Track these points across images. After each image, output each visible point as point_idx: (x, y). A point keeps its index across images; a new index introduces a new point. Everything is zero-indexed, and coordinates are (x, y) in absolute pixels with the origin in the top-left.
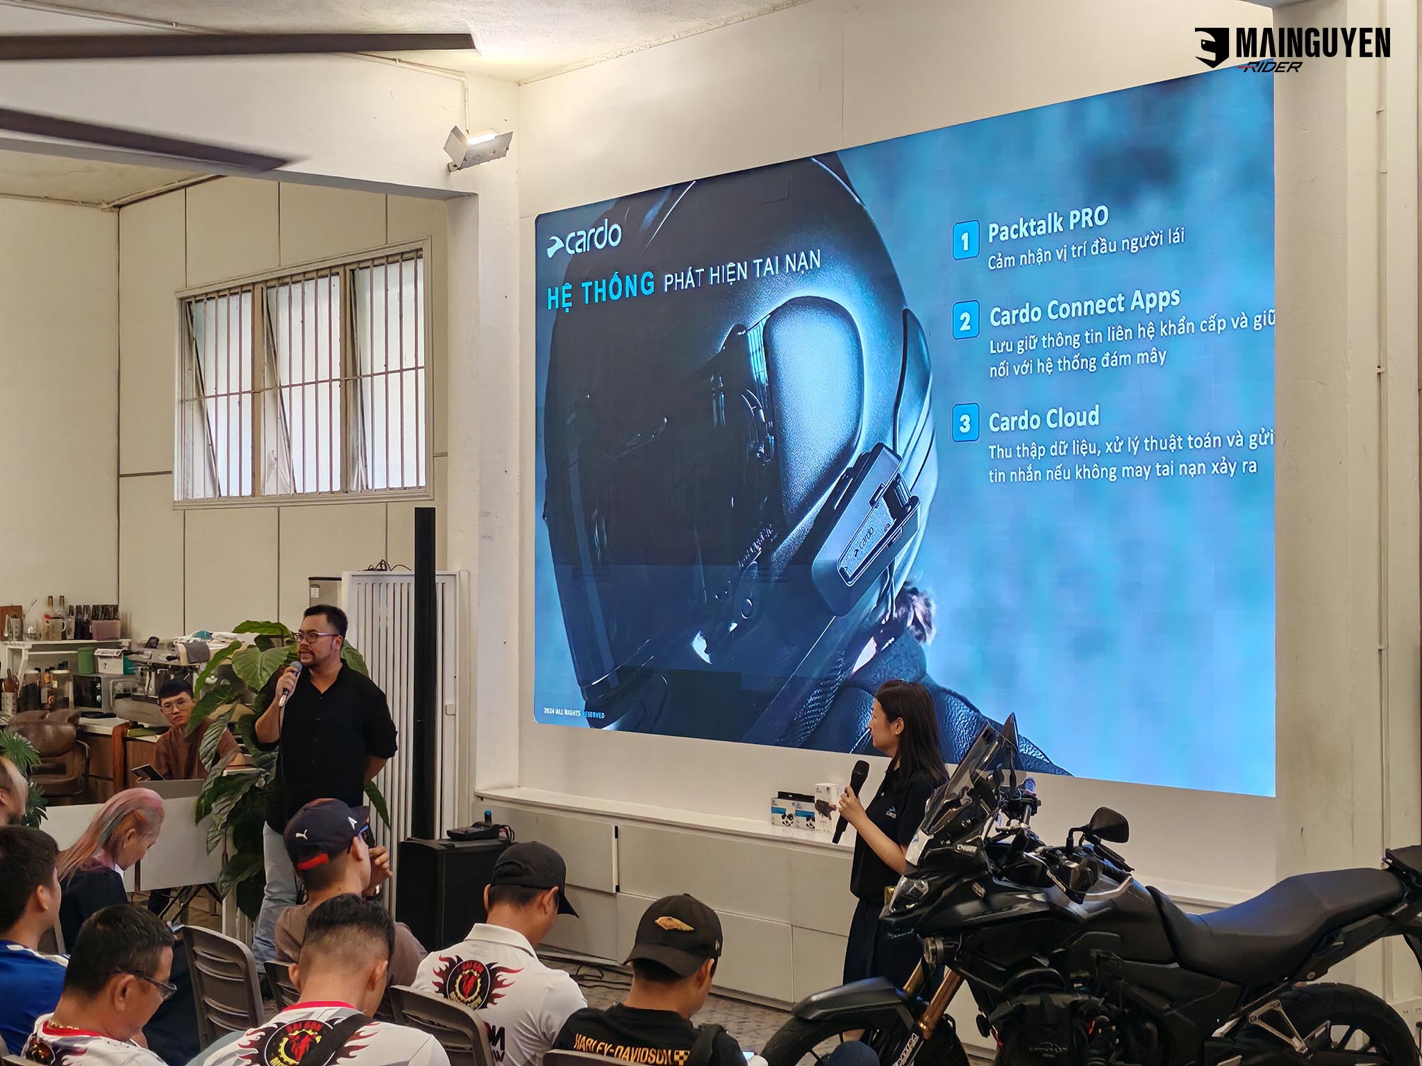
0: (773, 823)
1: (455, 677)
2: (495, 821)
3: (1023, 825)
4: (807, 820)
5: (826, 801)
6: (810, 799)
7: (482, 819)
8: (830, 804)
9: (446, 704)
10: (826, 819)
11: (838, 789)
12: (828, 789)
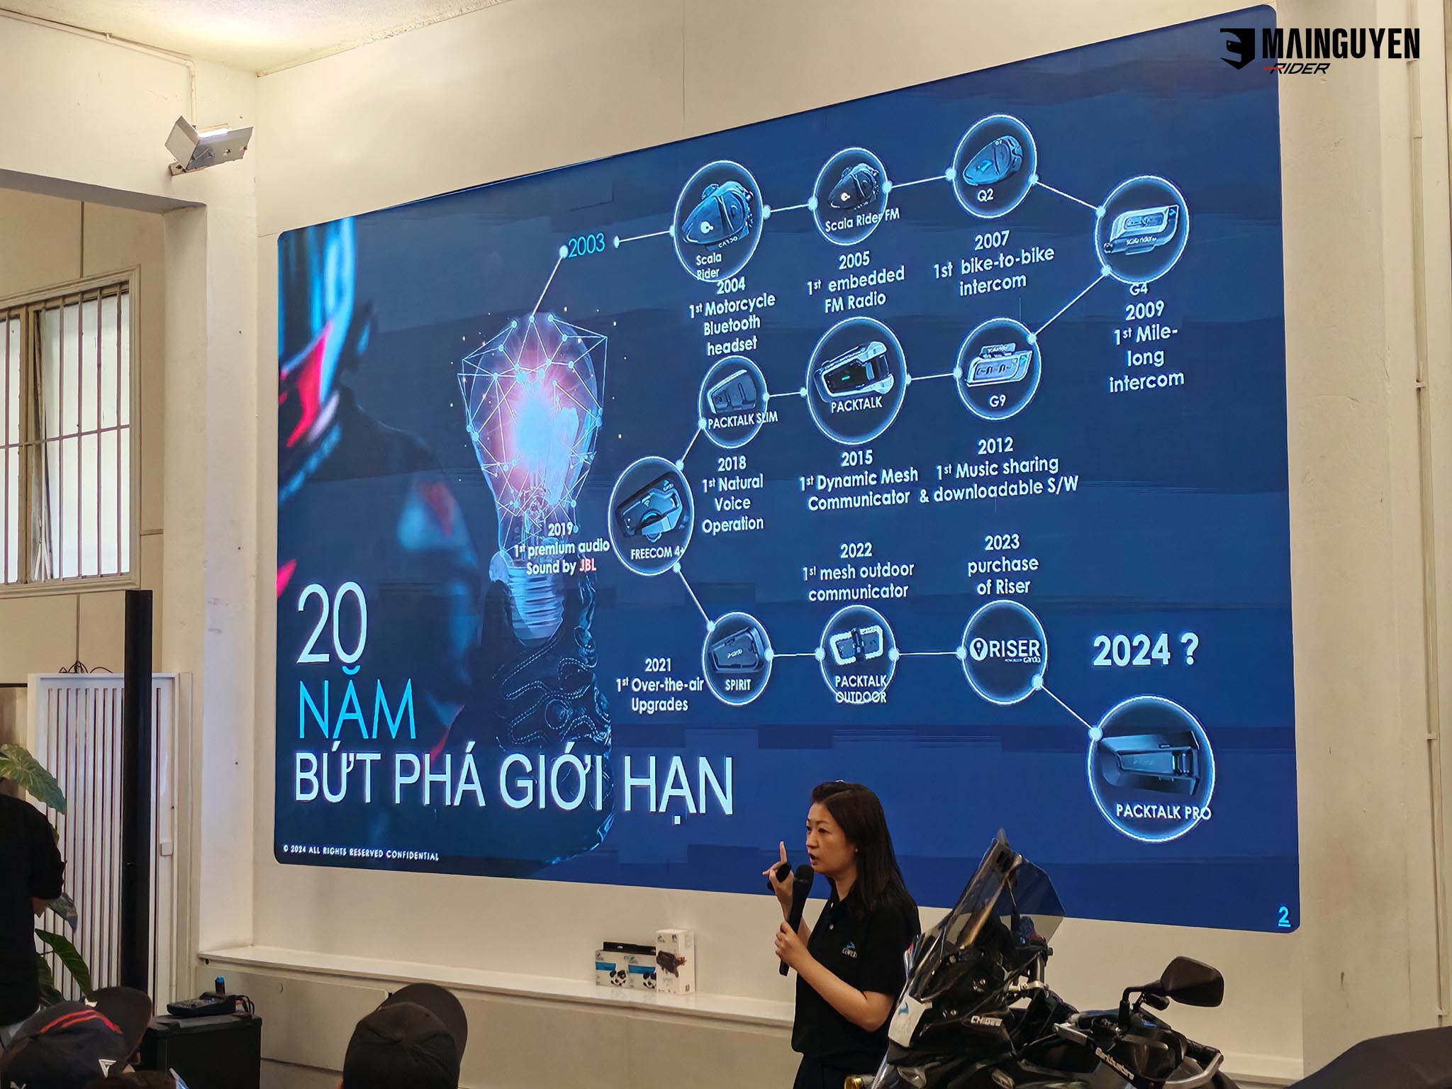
0: (598, 983)
1: (173, 807)
2: (230, 990)
3: (1037, 984)
4: (645, 978)
5: (672, 952)
6: (648, 950)
7: (212, 988)
8: (676, 957)
9: (160, 842)
10: (671, 975)
11: (686, 936)
12: (674, 936)
